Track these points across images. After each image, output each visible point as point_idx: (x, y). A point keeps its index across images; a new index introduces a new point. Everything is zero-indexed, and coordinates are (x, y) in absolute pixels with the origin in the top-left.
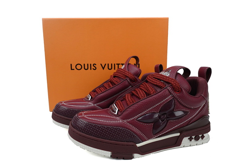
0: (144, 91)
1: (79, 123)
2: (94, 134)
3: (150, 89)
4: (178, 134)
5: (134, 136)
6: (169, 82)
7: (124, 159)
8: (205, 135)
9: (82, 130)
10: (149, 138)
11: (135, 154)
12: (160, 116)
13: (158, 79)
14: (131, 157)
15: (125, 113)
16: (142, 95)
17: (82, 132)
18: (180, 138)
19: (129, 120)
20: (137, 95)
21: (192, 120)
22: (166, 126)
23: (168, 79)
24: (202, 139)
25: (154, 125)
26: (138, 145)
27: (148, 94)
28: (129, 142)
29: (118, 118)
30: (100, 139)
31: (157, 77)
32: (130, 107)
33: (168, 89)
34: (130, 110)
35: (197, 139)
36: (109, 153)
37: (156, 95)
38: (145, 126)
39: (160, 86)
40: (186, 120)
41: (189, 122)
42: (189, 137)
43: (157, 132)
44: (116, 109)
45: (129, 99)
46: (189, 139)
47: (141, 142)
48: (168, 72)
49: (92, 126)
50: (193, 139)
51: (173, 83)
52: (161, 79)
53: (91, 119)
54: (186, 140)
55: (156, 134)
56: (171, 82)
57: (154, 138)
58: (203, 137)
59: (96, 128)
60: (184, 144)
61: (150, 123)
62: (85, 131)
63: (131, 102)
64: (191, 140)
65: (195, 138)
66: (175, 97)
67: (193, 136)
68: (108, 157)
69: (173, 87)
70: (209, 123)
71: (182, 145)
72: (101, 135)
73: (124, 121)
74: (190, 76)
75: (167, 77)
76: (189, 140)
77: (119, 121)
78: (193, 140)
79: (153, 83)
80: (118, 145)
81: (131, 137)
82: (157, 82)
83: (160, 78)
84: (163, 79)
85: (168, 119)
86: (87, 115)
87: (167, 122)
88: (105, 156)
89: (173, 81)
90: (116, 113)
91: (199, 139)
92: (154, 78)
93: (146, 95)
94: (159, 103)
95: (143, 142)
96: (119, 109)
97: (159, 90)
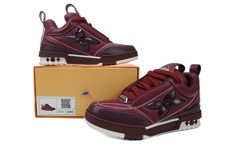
0: (149, 84)
1: (94, 110)
2: (111, 119)
3: (154, 82)
4: (178, 119)
5: (143, 120)
6: (171, 75)
7: (135, 140)
8: (198, 120)
9: (99, 116)
10: (155, 122)
11: (144, 136)
12: (164, 104)
13: (159, 73)
14: (141, 139)
15: (134, 102)
16: (148, 87)
17: (100, 117)
18: (179, 122)
19: (139, 107)
20: (143, 87)
21: (188, 107)
22: (168, 112)
23: (169, 73)
24: (196, 124)
25: (159, 110)
26: (147, 128)
27: (153, 86)
28: (139, 125)
29: (129, 105)
30: (115, 123)
31: (158, 72)
32: (139, 96)
33: (170, 81)
34: (139, 98)
35: (192, 124)
36: (123, 135)
37: (161, 86)
38: (152, 112)
39: (163, 79)
40: (184, 107)
41: (186, 109)
42: (186, 122)
43: (161, 117)
44: (126, 98)
45: (137, 90)
46: (185, 123)
47: (149, 126)
48: (167, 68)
49: (108, 112)
50: (189, 123)
51: (174, 76)
52: (163, 73)
53: (106, 106)
54: (183, 124)
55: (161, 119)
56: (172, 75)
57: (159, 122)
58: (196, 122)
59: (111, 113)
60: (182, 128)
61: (156, 109)
62: (102, 116)
63: (139, 92)
64: (187, 125)
65: (190, 122)
66: (176, 88)
67: (189, 121)
68: (122, 139)
69: (174, 80)
70: (200, 111)
71: (180, 129)
72: (116, 119)
73: (134, 108)
74: (184, 72)
75: (167, 71)
76: (186, 125)
77: (130, 107)
78: (189, 125)
79: (155, 76)
80: (131, 127)
81: (141, 121)
82: (159, 76)
83: (161, 72)
84: (164, 73)
85: (170, 106)
86: (102, 104)
87: (170, 108)
88: (119, 138)
89: (173, 74)
90: (126, 102)
91: (194, 123)
92: (155, 72)
93: (151, 86)
94: (163, 93)
95: (150, 125)
96: (129, 98)
97: (161, 83)
